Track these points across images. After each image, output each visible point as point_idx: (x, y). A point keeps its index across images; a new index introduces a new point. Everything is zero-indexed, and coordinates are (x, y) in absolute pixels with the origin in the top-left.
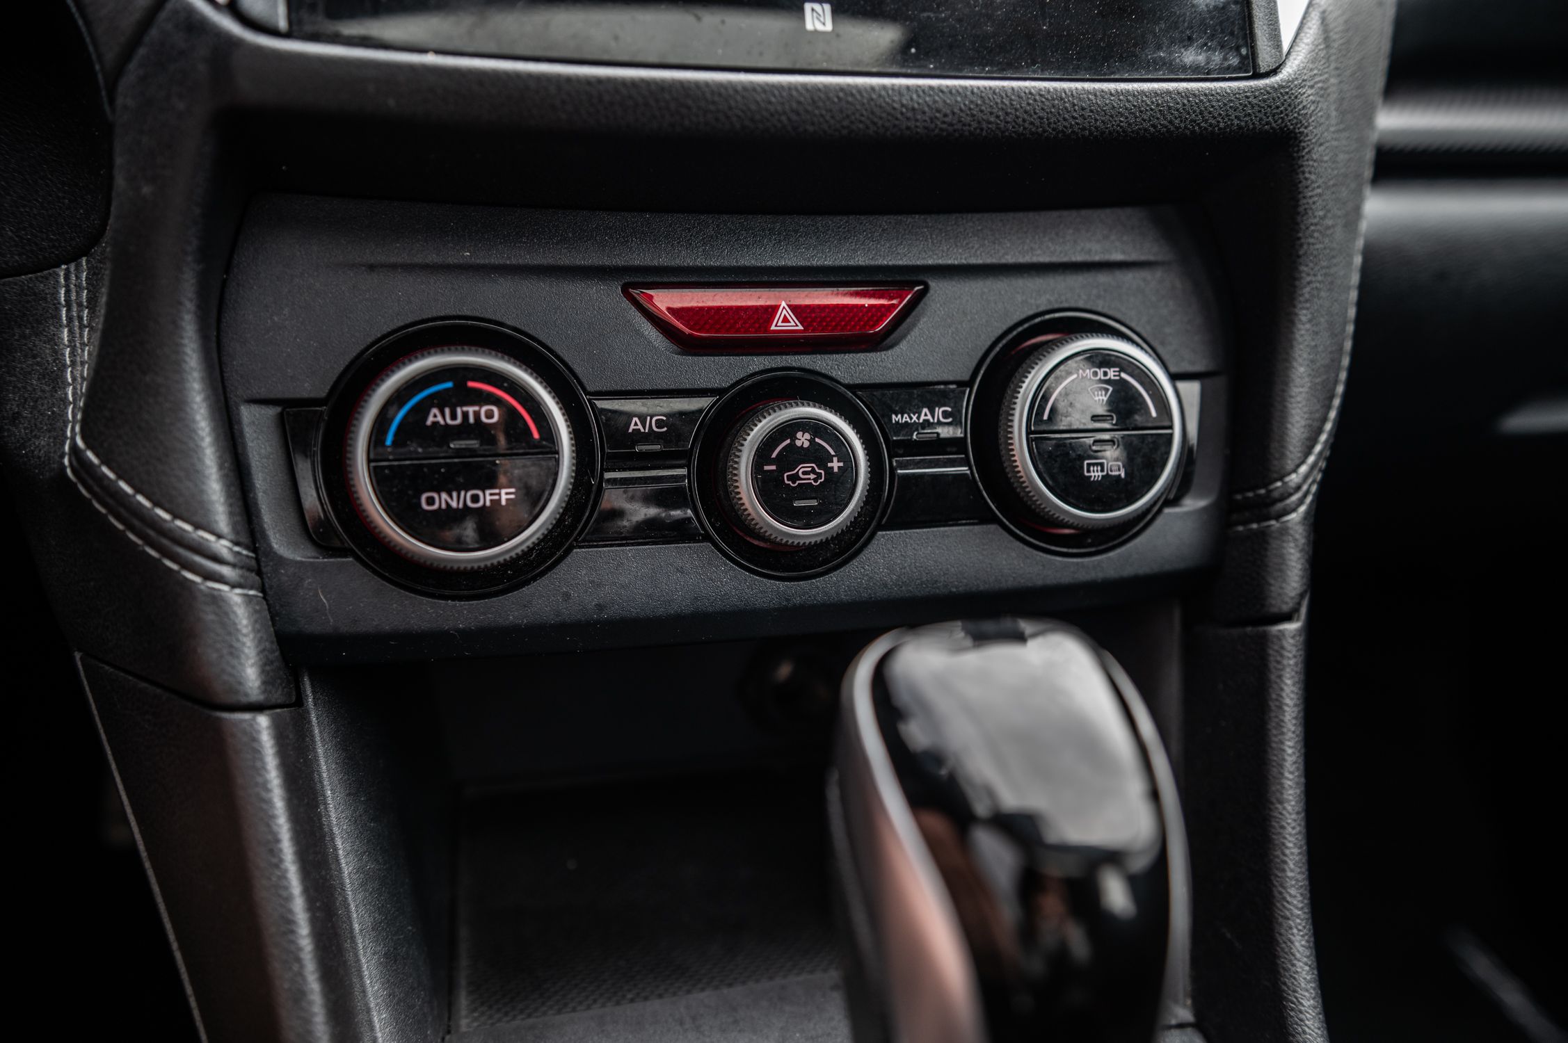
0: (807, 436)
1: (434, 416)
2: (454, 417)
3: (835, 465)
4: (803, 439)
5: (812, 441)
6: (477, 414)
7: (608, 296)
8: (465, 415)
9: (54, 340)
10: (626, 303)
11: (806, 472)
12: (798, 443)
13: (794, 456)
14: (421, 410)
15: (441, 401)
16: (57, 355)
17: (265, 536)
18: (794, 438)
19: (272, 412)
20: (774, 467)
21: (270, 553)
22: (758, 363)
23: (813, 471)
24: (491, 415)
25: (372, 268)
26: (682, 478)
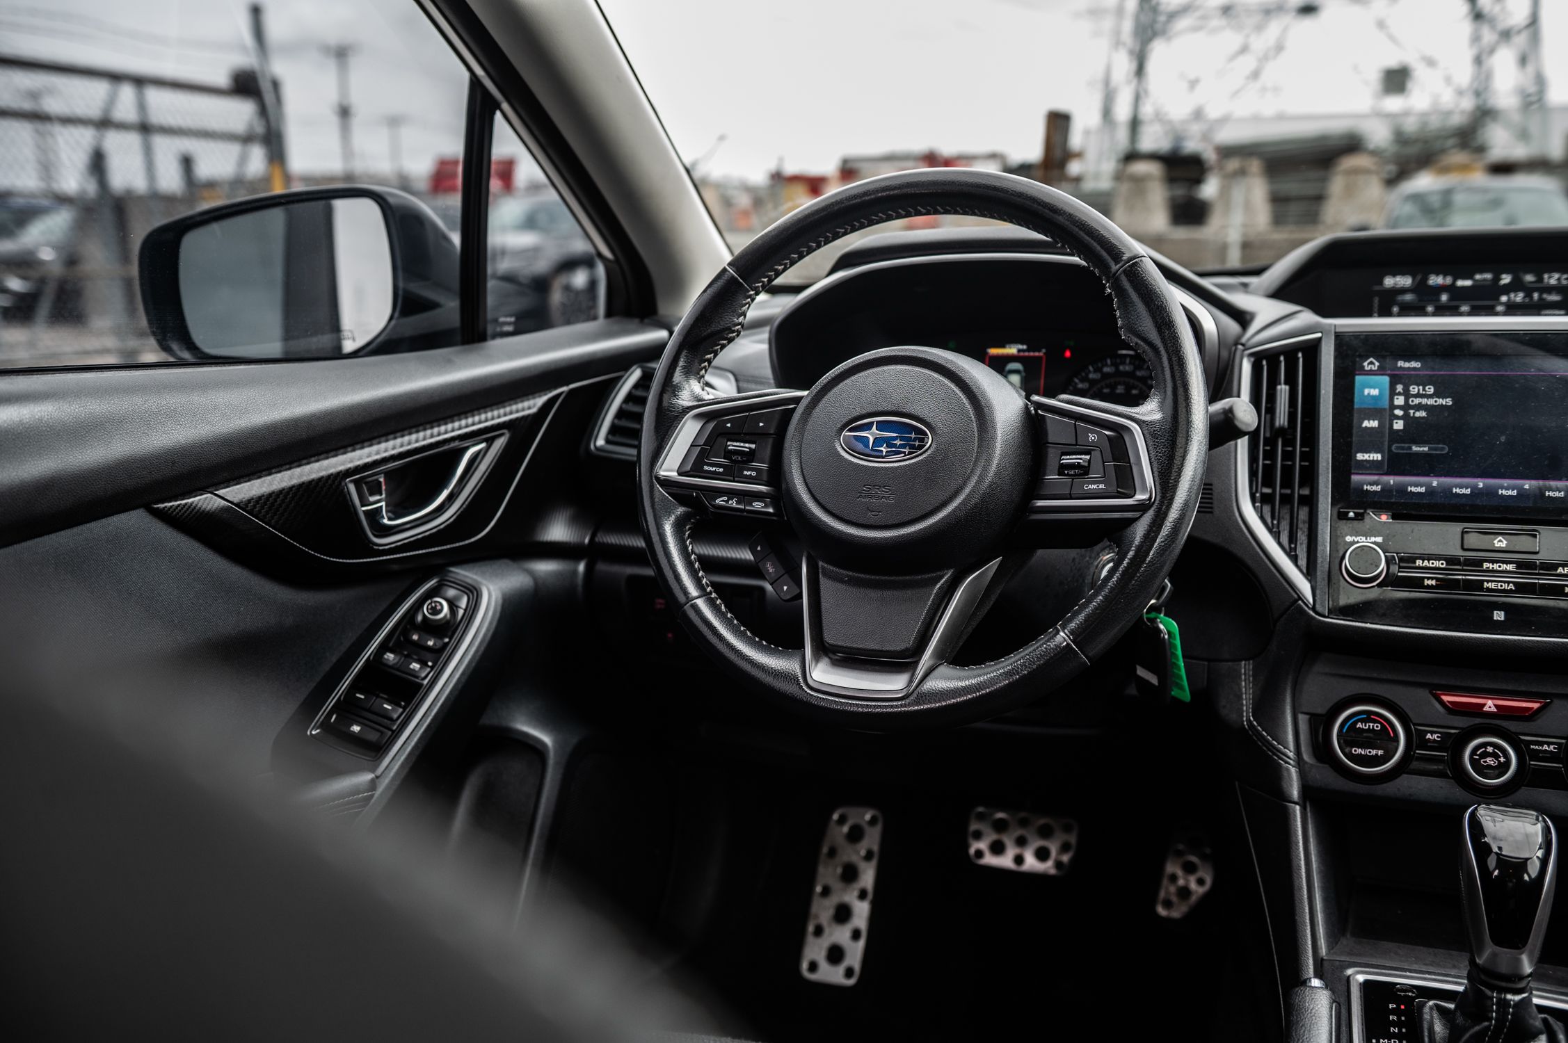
0: (1492, 748)
1: (1359, 725)
2: (1365, 726)
3: (1502, 760)
4: (1490, 749)
5: (1493, 750)
6: (1373, 726)
7: (1423, 694)
8: (1369, 726)
9: (1239, 685)
10: (1430, 695)
11: (1490, 761)
12: (1488, 750)
13: (1486, 755)
14: (1356, 723)
15: (1362, 721)
16: (1241, 690)
17: (1302, 755)
18: (1486, 748)
19: (1307, 717)
20: (1477, 757)
21: (1303, 759)
22: (1478, 721)
23: (1493, 761)
24: (1377, 727)
25: (1344, 676)
26: (1444, 756)
